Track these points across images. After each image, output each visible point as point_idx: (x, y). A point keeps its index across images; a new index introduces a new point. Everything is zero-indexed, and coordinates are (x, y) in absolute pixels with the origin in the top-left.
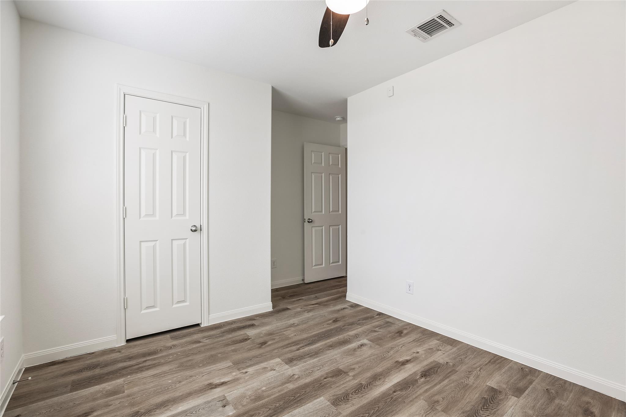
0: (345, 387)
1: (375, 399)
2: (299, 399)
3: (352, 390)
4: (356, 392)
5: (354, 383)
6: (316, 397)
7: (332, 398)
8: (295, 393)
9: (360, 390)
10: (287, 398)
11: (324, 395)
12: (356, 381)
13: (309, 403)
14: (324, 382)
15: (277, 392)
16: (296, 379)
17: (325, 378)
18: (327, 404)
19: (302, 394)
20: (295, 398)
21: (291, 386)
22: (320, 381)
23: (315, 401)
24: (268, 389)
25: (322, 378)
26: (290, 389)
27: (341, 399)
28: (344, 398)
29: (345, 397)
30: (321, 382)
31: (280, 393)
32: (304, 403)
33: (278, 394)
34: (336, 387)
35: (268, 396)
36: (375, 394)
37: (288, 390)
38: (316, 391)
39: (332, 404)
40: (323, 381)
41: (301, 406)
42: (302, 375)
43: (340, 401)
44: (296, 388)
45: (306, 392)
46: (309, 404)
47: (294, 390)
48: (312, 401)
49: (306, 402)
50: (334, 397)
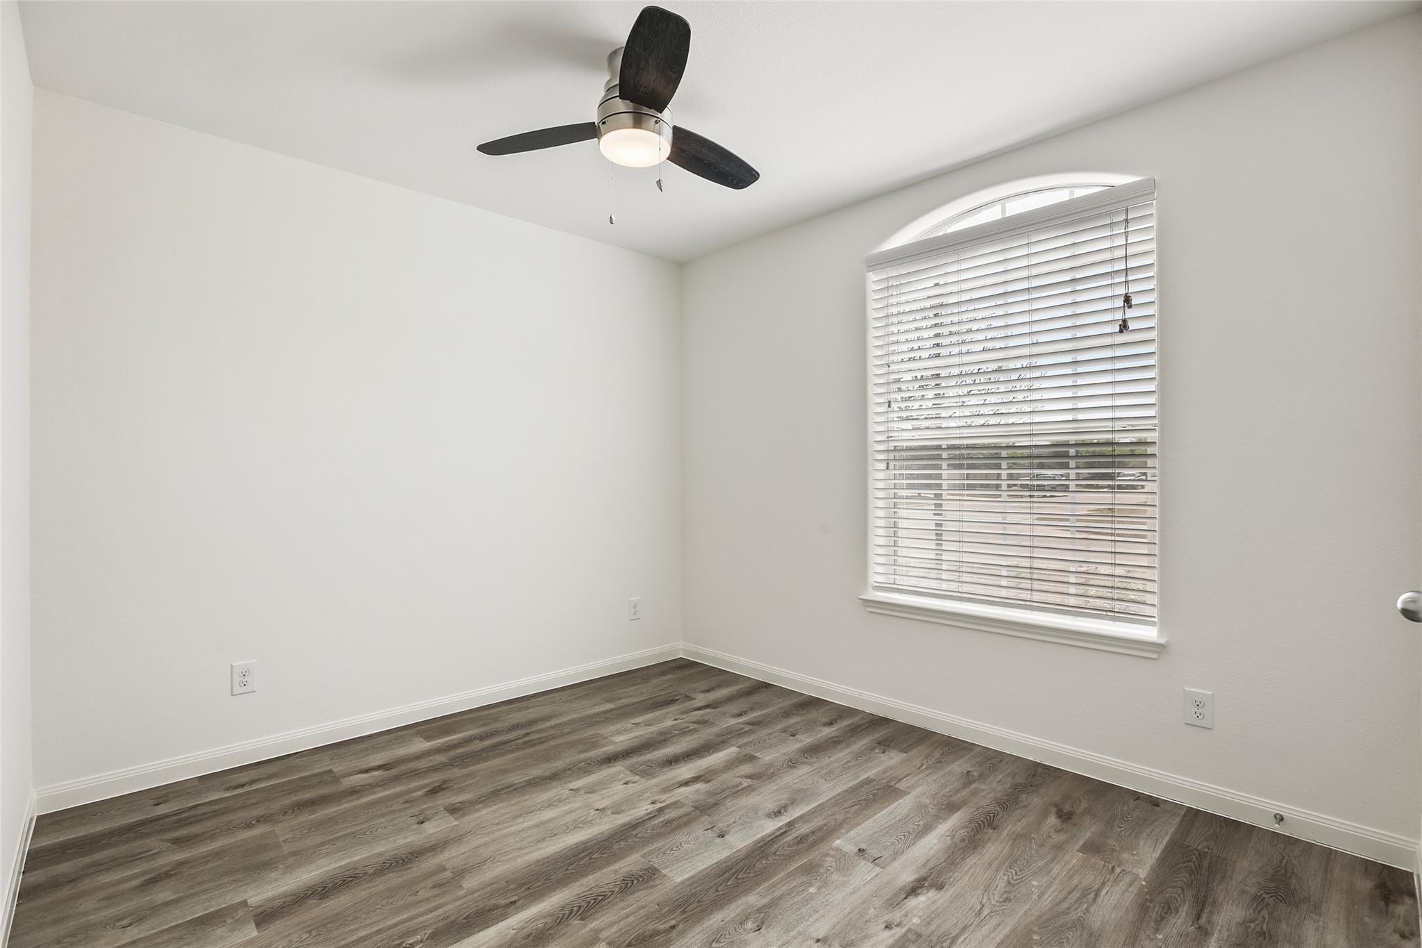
0: (623, 909)
1: (566, 885)
2: (727, 875)
3: (609, 903)
4: (601, 898)
5: (601, 920)
6: (693, 882)
7: (658, 882)
8: (738, 886)
9: (593, 901)
10: (751, 875)
11: (675, 887)
12: (593, 925)
13: (703, 870)
14: (677, 916)
15: (778, 883)
16: (747, 919)
17: (673, 927)
18: (668, 870)
19: (723, 884)
20: (735, 876)
21: (753, 899)
22: (685, 918)
23: (692, 873)
24: (802, 888)
25: (681, 926)
26: (752, 893)
27: (639, 881)
28: (633, 883)
29: (629, 885)
30: (684, 916)
31: (770, 882)
32: (714, 868)
33: (774, 880)
34: (646, 906)
35: (790, 875)
36: (560, 895)
37: (757, 891)
38: (694, 895)
39: (658, 870)
40: (679, 918)
41: (718, 862)
42: (736, 931)
43: (641, 876)
44: (739, 896)
45: (714, 889)
46: (704, 867)
47: (743, 892)
48: (698, 874)
49: (712, 870)
50: (652, 883)
